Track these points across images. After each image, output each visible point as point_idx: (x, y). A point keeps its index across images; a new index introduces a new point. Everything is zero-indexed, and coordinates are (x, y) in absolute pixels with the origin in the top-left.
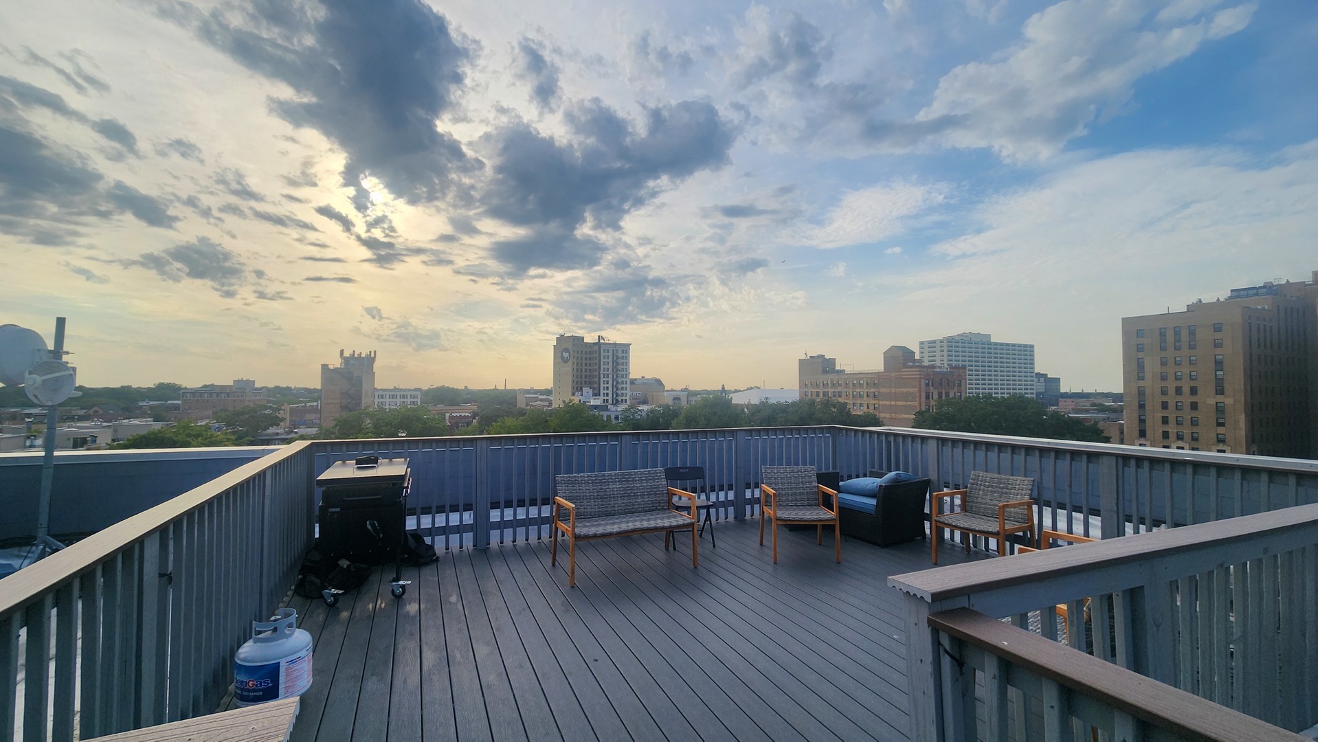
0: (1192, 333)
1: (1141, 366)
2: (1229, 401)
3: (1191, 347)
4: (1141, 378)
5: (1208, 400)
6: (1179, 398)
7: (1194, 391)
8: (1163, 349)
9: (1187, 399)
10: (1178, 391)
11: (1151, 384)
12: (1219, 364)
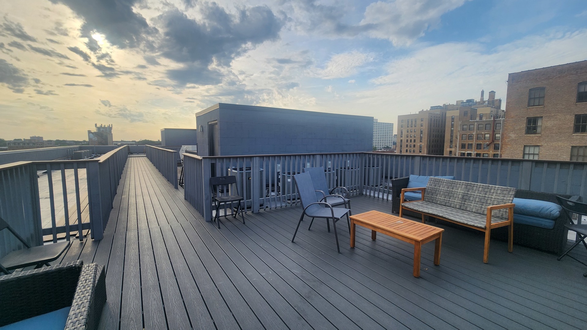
0: (416, 121)
1: (402, 132)
2: (423, 144)
3: (415, 126)
4: (401, 137)
5: (418, 144)
6: (411, 143)
7: (415, 141)
8: (408, 127)
9: (413, 144)
10: (411, 141)
11: (404, 139)
12: (421, 132)
